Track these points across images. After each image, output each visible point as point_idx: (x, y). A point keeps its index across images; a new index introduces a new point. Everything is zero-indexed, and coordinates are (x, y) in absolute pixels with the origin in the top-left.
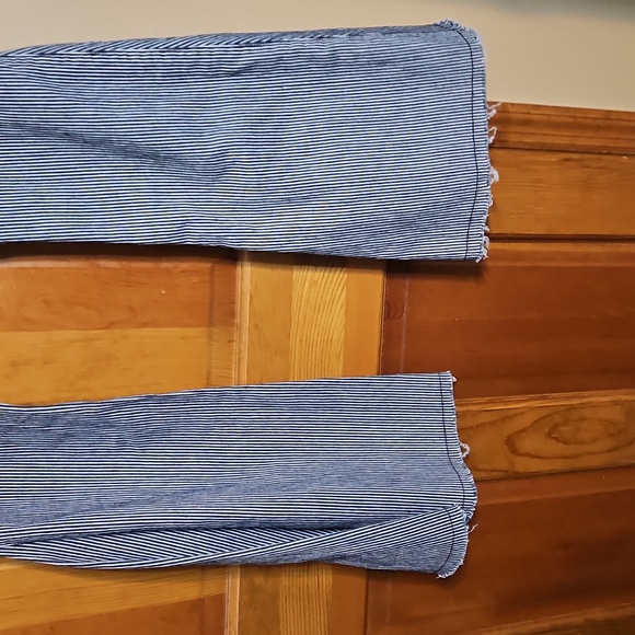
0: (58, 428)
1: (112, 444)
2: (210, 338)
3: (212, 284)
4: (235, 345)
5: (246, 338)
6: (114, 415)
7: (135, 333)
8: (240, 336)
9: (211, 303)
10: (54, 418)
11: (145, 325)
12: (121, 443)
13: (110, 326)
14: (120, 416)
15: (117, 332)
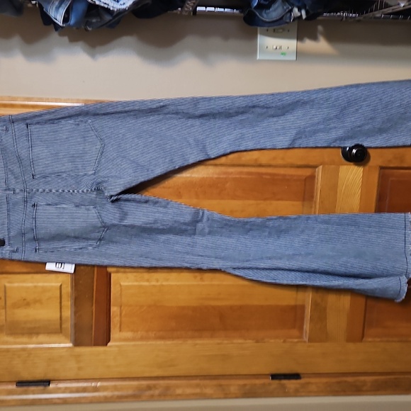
0: (248, 226)
1: (266, 234)
2: (303, 205)
3: (305, 185)
4: (313, 209)
5: (318, 206)
6: (267, 223)
7: (275, 203)
8: (315, 206)
9: (304, 192)
10: (247, 222)
11: (279, 200)
12: (269, 233)
13: (265, 199)
14: (271, 223)
15: (268, 202)
